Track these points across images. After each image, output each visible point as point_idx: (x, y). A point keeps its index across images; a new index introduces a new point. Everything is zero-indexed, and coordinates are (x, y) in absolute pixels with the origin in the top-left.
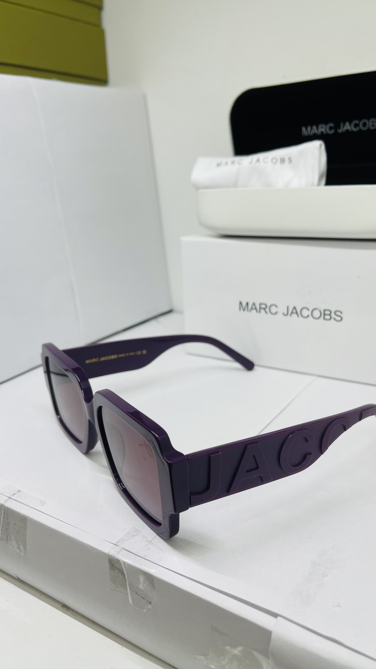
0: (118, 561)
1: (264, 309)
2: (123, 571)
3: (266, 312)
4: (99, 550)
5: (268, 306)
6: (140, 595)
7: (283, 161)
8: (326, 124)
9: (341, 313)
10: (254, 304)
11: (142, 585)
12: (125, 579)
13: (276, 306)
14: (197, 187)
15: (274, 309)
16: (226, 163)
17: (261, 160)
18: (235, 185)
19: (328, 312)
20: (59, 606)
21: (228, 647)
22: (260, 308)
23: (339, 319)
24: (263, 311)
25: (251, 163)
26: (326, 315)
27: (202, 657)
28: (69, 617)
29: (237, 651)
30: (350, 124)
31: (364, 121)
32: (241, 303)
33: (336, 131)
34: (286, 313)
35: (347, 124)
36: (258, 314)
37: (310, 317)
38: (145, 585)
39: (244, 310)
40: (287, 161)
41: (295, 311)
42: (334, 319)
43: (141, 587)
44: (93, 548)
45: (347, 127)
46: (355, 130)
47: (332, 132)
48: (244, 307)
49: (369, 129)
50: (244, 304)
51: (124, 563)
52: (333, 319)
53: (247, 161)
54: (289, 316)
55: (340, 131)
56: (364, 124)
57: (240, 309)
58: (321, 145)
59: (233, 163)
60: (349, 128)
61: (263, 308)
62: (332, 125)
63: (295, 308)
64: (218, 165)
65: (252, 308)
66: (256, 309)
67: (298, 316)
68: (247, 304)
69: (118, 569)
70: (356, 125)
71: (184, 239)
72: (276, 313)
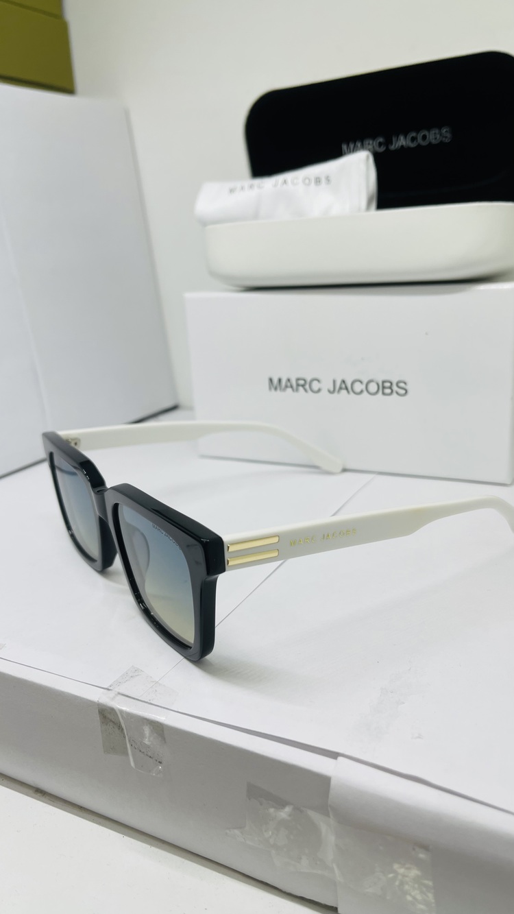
0: (112, 710)
1: (303, 386)
2: (120, 722)
3: (306, 390)
4: (84, 699)
5: (308, 380)
6: (146, 753)
7: (318, 181)
8: (374, 138)
9: (405, 383)
10: (289, 380)
11: (148, 738)
12: (124, 734)
13: (319, 381)
14: (204, 223)
15: (315, 386)
16: (242, 188)
17: (289, 181)
18: (256, 216)
19: (387, 385)
20: (31, 792)
21: (272, 810)
22: (298, 385)
23: (403, 392)
24: (301, 388)
25: (275, 186)
26: (386, 387)
27: (237, 832)
28: (45, 805)
29: (285, 813)
30: (405, 137)
31: (422, 134)
32: (271, 380)
33: (387, 149)
34: (332, 389)
35: (402, 138)
36: (295, 394)
37: (365, 393)
38: (151, 739)
39: (276, 389)
40: (323, 180)
41: (344, 386)
42: (397, 393)
43: (146, 741)
44: (76, 698)
45: (402, 142)
46: (413, 145)
47: (382, 149)
48: (276, 385)
49: (430, 143)
50: (275, 381)
51: (121, 711)
52: (395, 394)
53: (270, 184)
54: (336, 394)
55: (392, 147)
56: (424, 137)
57: (270, 389)
58: (368, 157)
59: (251, 187)
60: (404, 143)
61: (302, 384)
62: (381, 140)
63: (344, 382)
64: (232, 191)
65: (286, 387)
66: (292, 387)
67: (348, 392)
68: (280, 380)
69: (113, 722)
70: (413, 139)
71: (188, 295)
72: (319, 390)
